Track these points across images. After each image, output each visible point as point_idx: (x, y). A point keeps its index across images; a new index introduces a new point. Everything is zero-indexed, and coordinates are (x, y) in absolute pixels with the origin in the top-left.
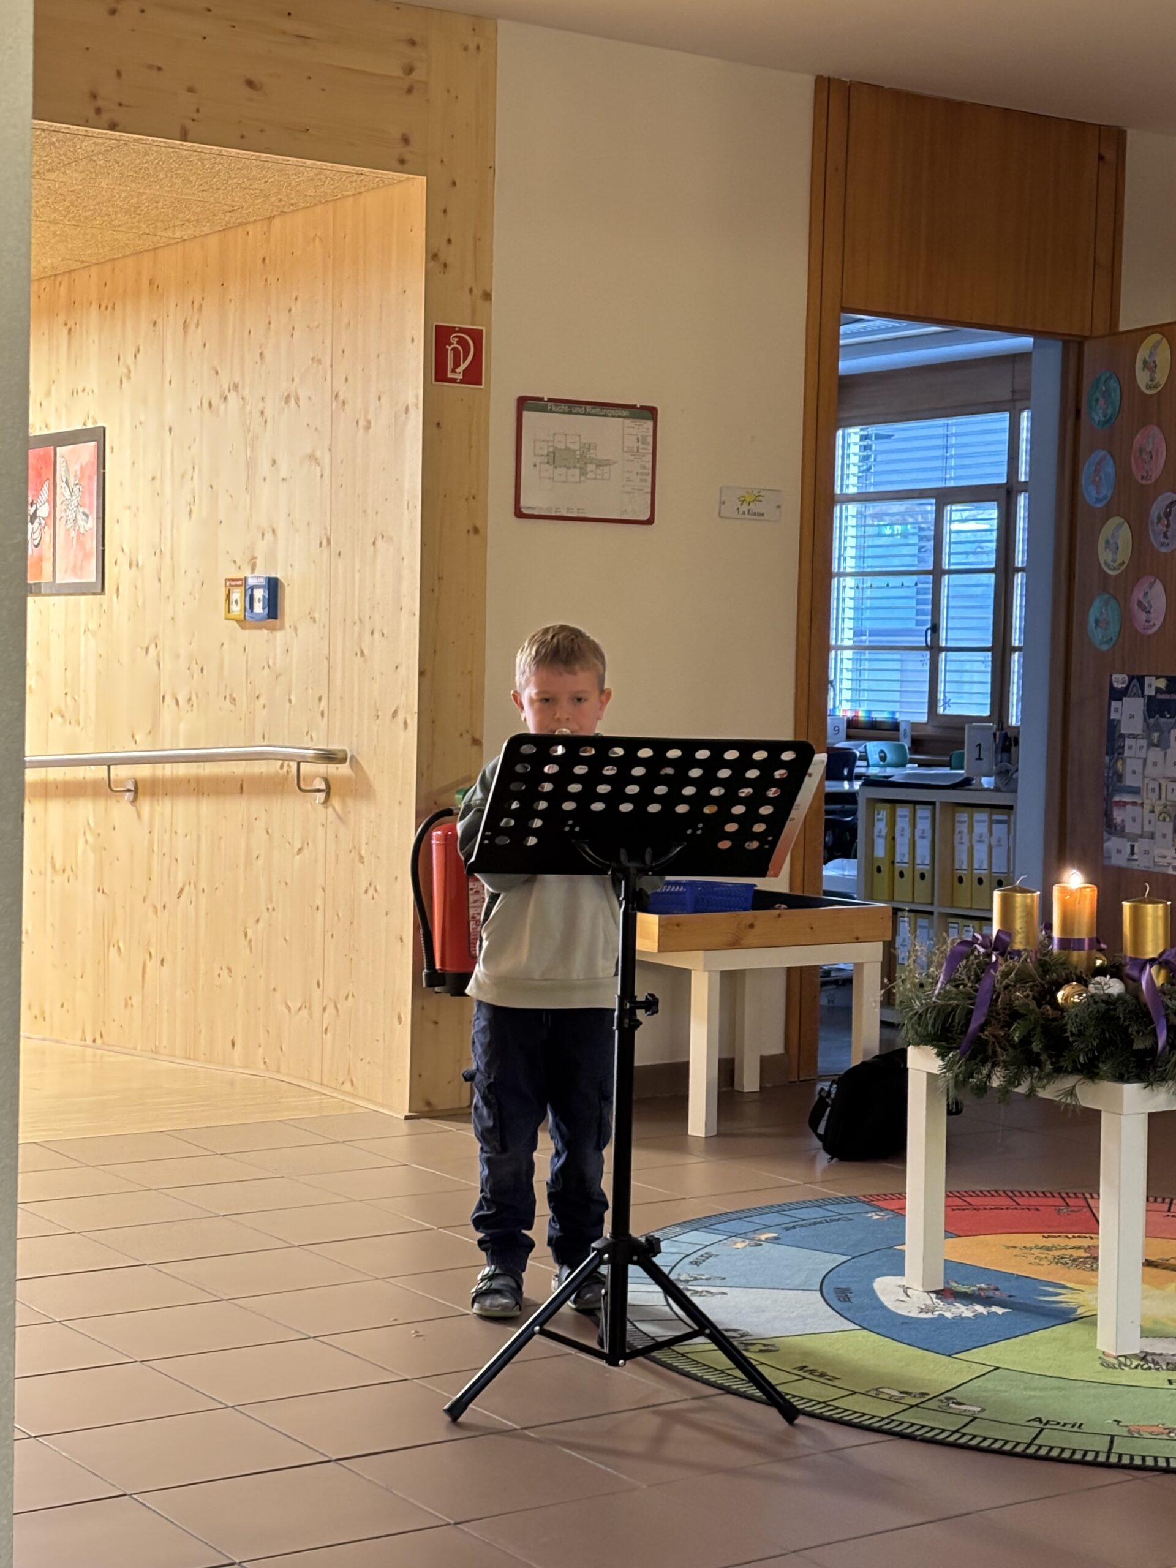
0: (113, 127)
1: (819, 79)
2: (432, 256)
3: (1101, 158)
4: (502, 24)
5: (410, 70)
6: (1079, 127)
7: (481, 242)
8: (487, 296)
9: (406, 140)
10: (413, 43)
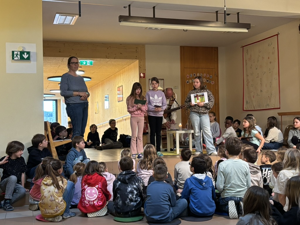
0: (108, 58)
1: (180, 46)
2: (139, 67)
3: (215, 50)
4: (146, 45)
5: (136, 50)
6: (212, 48)
7: (144, 65)
8: (145, 70)
9: (136, 57)
10: (137, 48)
